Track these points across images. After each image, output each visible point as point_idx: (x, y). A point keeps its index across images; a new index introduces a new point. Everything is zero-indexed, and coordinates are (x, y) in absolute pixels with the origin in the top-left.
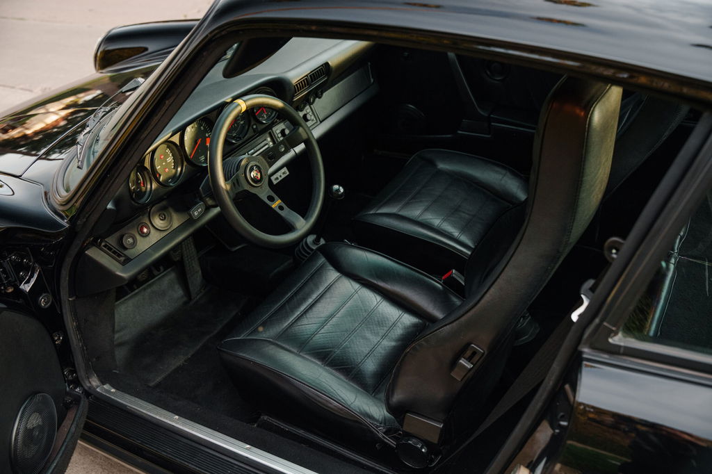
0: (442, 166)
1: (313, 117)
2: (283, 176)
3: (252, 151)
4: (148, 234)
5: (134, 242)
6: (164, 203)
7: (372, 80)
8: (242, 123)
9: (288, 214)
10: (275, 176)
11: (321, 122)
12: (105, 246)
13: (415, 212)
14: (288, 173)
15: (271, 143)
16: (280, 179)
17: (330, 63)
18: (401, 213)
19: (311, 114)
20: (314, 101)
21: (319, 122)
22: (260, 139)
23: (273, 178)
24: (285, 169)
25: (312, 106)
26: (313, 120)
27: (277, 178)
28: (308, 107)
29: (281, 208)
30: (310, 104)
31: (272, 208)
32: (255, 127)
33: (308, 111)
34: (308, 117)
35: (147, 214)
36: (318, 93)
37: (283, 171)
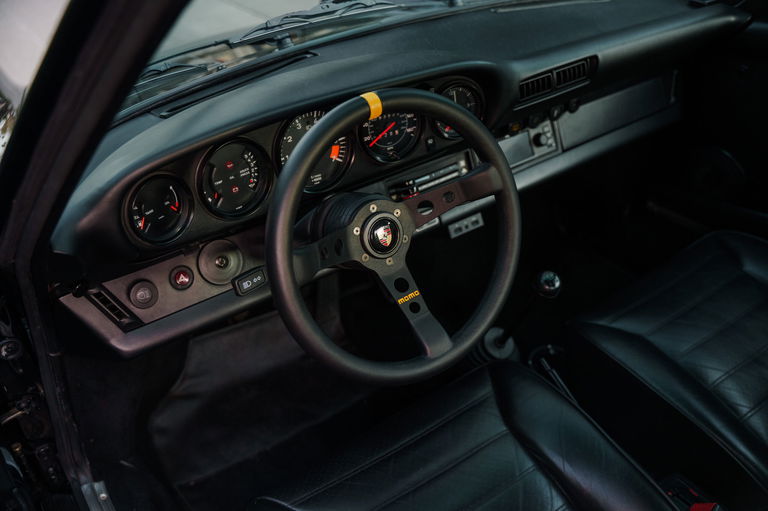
0: (750, 267)
1: (551, 141)
2: (471, 228)
3: (427, 177)
4: (184, 287)
5: (151, 299)
6: (235, 239)
7: (673, 100)
8: (409, 130)
9: (422, 322)
10: (457, 225)
11: (565, 151)
12: (98, 295)
13: (680, 345)
14: (481, 223)
15: (464, 171)
16: (465, 231)
17: (600, 57)
18: (651, 339)
19: (549, 135)
20: (559, 116)
21: (560, 151)
22: (445, 161)
23: (452, 228)
24: (478, 217)
25: (555, 123)
26: (551, 146)
27: (460, 229)
28: (548, 122)
29: (414, 307)
30: (553, 119)
31: (396, 304)
32: (430, 142)
33: (546, 129)
34: (543, 139)
35: (196, 254)
36: (569, 105)
37: (474, 218)
